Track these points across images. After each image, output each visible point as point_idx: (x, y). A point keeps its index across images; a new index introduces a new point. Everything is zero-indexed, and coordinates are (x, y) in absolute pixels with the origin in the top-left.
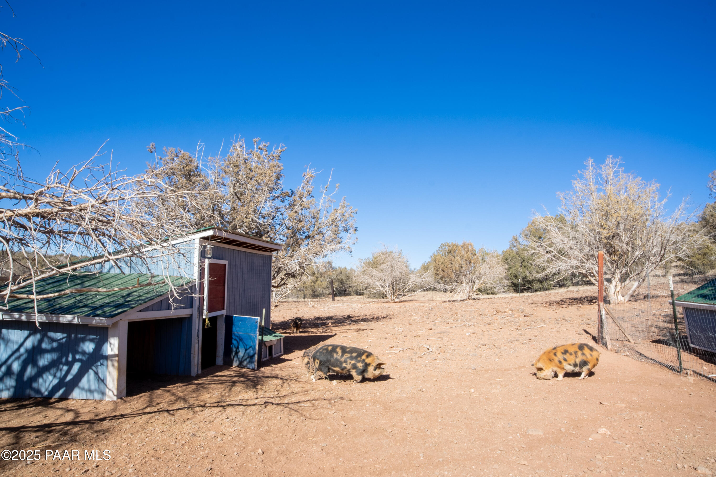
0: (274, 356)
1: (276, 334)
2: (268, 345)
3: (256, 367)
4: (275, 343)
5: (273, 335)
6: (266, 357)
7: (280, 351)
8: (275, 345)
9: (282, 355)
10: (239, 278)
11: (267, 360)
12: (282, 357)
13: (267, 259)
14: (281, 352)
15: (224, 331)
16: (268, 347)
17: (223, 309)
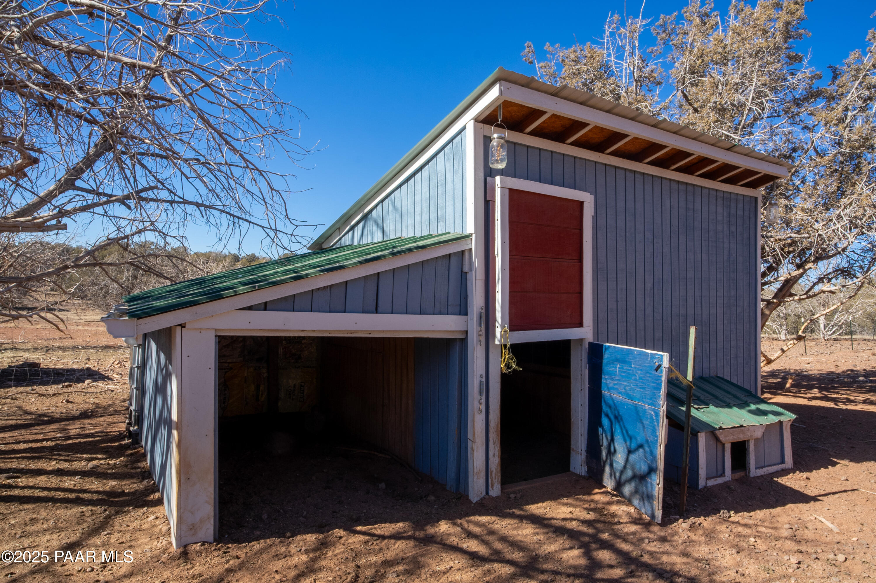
0: (754, 472)
1: (763, 407)
2: (727, 440)
3: (659, 514)
4: (759, 434)
5: (753, 407)
6: (723, 474)
7: (779, 460)
8: (757, 440)
9: (785, 472)
10: (640, 246)
11: (726, 486)
12: (783, 480)
13: (740, 206)
14: (783, 462)
15: (587, 386)
16: (728, 447)
17: (580, 324)
